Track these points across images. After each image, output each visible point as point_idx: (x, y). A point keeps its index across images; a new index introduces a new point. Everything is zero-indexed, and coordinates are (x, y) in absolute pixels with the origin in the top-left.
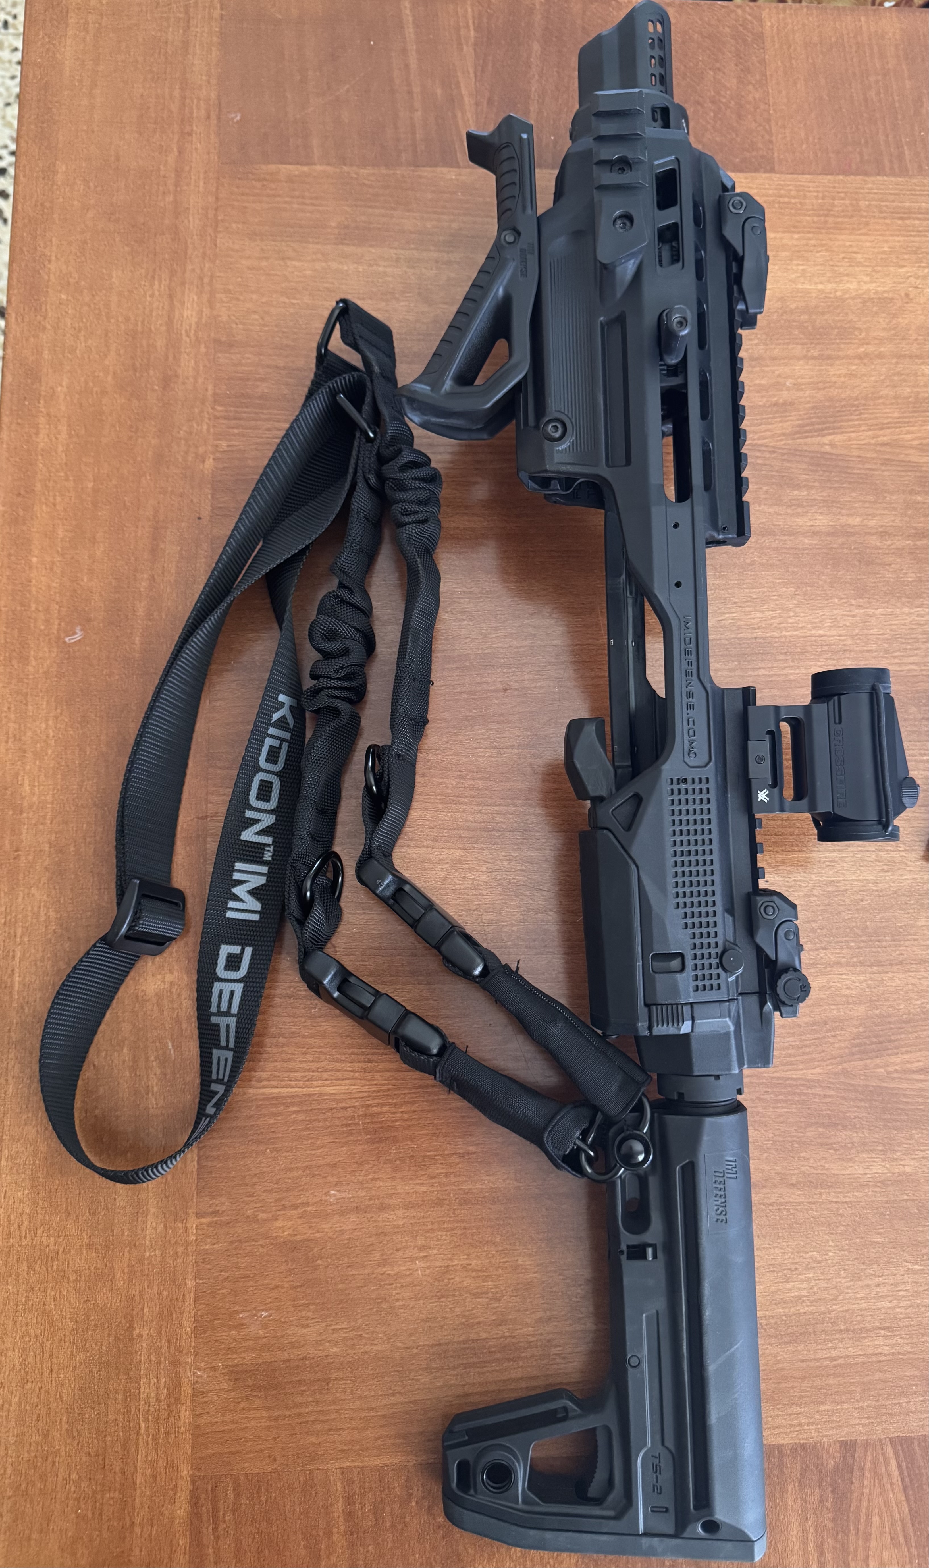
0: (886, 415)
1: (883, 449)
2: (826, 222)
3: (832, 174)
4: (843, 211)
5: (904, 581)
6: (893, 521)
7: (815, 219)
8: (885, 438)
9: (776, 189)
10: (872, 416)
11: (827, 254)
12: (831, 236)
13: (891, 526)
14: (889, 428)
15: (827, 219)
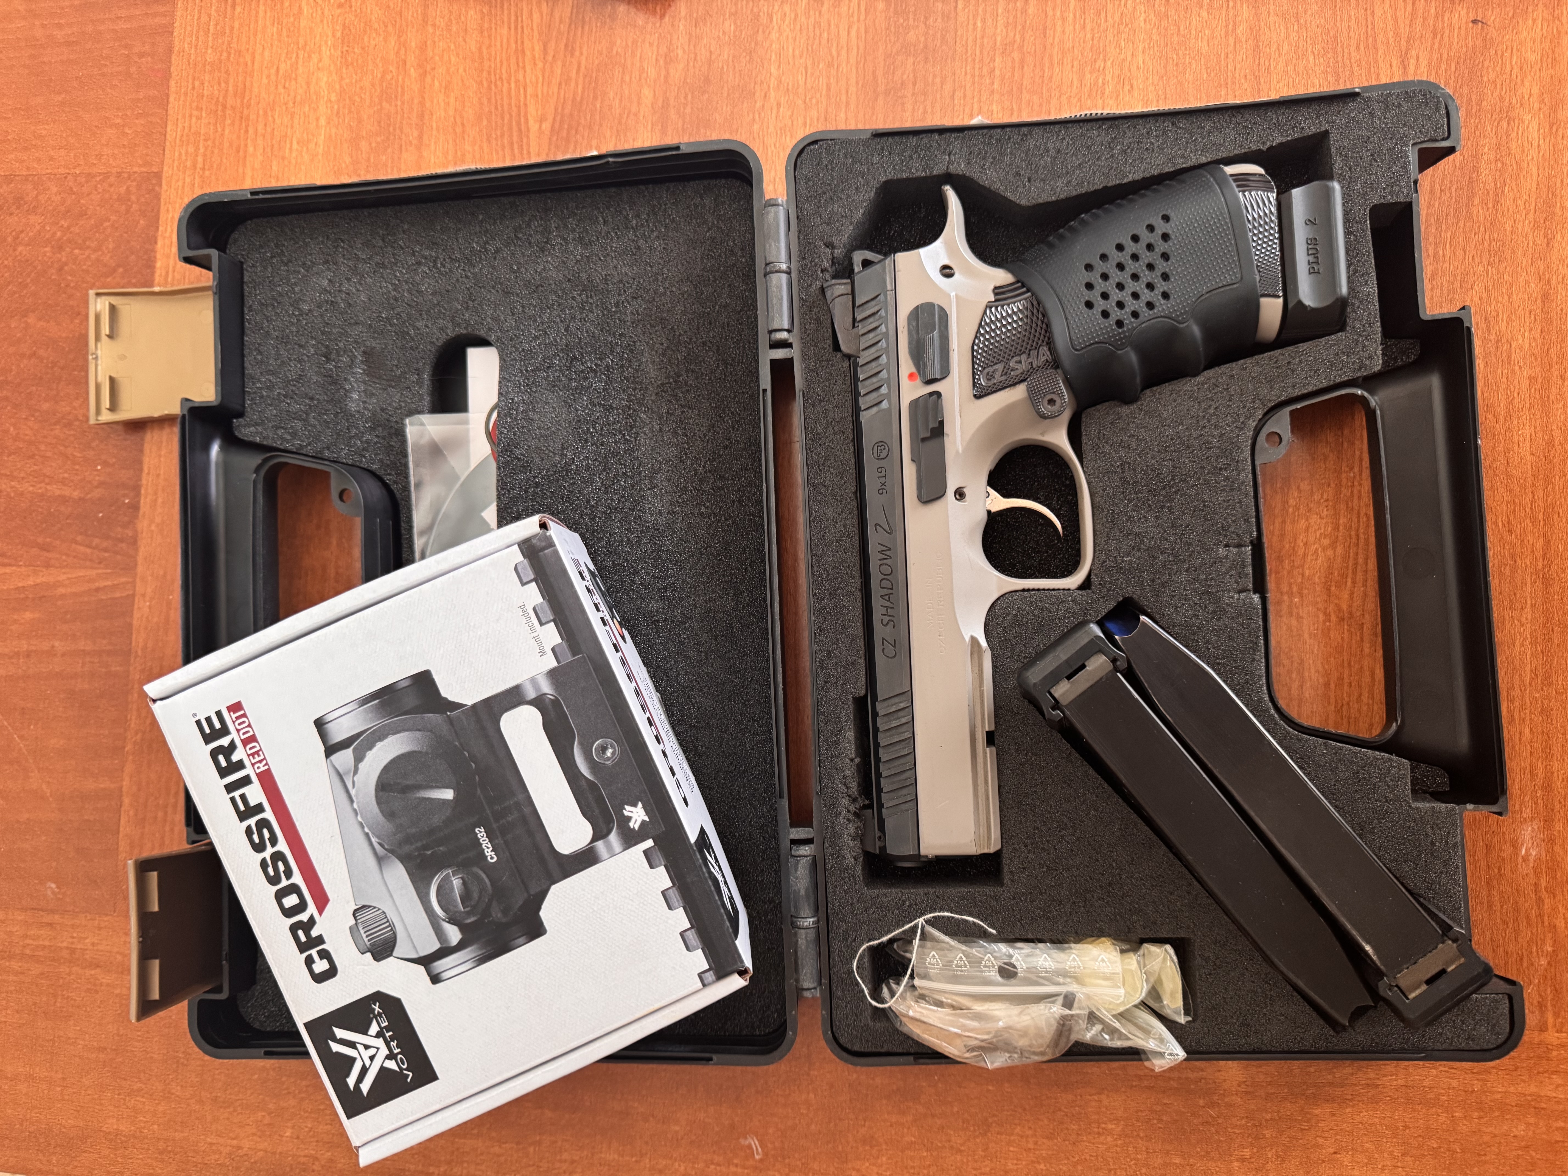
0: (505, 45)
1: (551, 53)
2: (233, 108)
3: (168, 96)
4: (219, 83)
5: (735, 36)
6: (651, 44)
7: (228, 122)
8: (537, 48)
9: (184, 173)
10: (505, 63)
11: (278, 109)
12: (253, 102)
13: (658, 48)
14: (523, 42)
15: (228, 106)
